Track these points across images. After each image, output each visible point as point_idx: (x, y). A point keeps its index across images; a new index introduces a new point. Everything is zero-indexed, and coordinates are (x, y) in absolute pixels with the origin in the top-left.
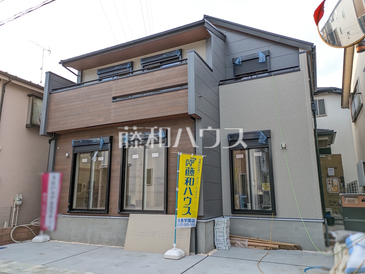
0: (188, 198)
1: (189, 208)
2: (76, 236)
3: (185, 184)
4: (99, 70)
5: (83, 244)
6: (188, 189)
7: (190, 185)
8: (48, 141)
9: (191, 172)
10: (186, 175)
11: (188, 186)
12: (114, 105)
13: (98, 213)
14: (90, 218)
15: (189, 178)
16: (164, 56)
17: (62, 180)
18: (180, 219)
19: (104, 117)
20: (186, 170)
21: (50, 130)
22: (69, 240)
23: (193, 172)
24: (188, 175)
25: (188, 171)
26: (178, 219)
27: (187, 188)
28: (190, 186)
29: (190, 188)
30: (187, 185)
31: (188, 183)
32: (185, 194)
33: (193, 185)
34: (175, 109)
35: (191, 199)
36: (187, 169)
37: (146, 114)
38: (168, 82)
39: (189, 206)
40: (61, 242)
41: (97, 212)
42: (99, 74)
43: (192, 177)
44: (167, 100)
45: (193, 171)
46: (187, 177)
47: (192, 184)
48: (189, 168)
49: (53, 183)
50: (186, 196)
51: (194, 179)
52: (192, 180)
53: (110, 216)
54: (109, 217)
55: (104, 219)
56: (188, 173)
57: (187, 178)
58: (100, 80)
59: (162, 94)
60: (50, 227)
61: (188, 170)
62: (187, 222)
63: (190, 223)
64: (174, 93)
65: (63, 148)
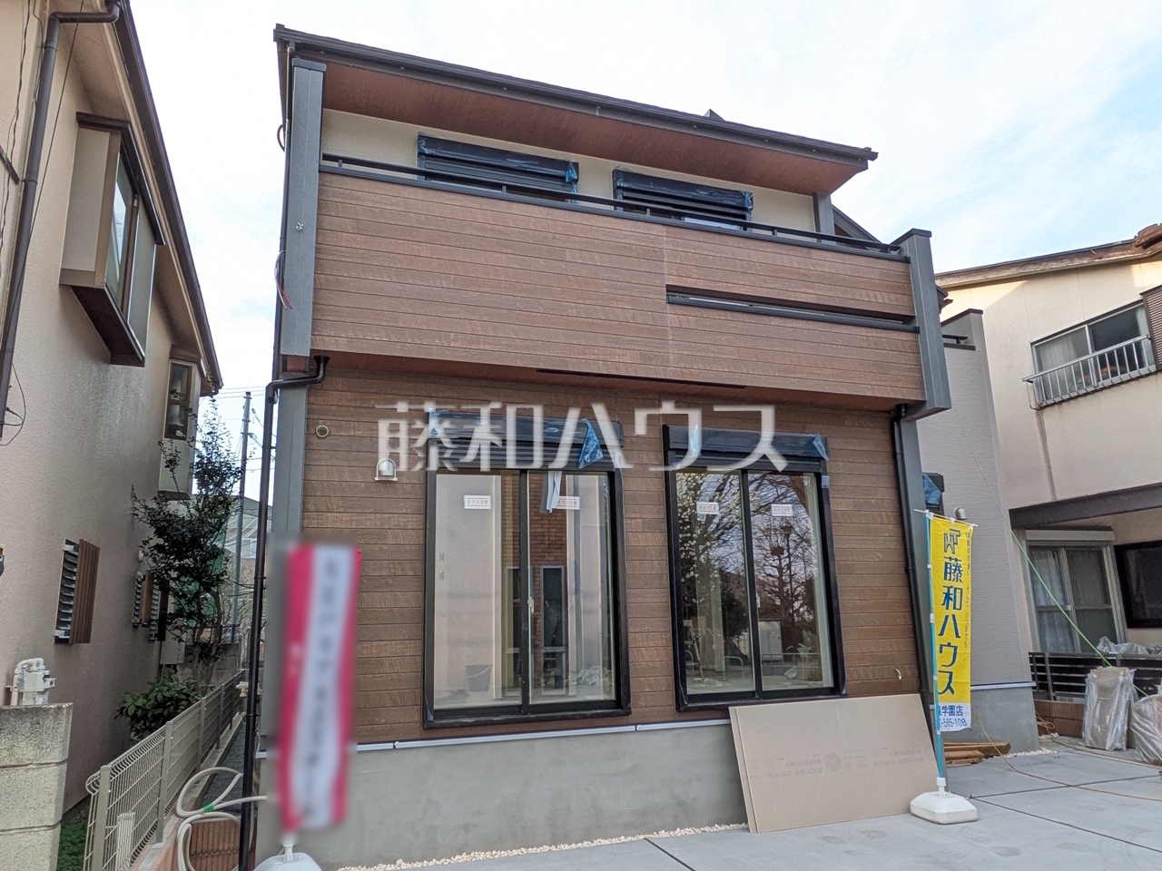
0: (949, 645)
1: (951, 673)
3: (943, 604)
6: (950, 620)
7: (955, 608)
9: (955, 570)
10: (945, 578)
11: (951, 611)
12: (674, 316)
13: (592, 716)
14: (539, 742)
15: (952, 587)
19: (637, 348)
20: (946, 563)
22: (434, 851)
23: (960, 571)
24: (950, 580)
25: (950, 568)
27: (947, 617)
28: (955, 612)
29: (954, 616)
30: (947, 608)
31: (951, 603)
32: (942, 633)
33: (960, 609)
34: (886, 381)
35: (956, 648)
36: (948, 561)
37: (799, 376)
39: (951, 669)
41: (589, 713)
43: (956, 584)
45: (958, 568)
46: (948, 583)
47: (958, 607)
48: (950, 559)
50: (944, 640)
51: (961, 589)
52: (958, 594)
53: (636, 724)
54: (632, 728)
55: (606, 737)
56: (950, 573)
57: (949, 588)
59: (843, 327)
61: (949, 566)
62: (948, 716)
63: (953, 718)
64: (878, 335)
65: (352, 433)
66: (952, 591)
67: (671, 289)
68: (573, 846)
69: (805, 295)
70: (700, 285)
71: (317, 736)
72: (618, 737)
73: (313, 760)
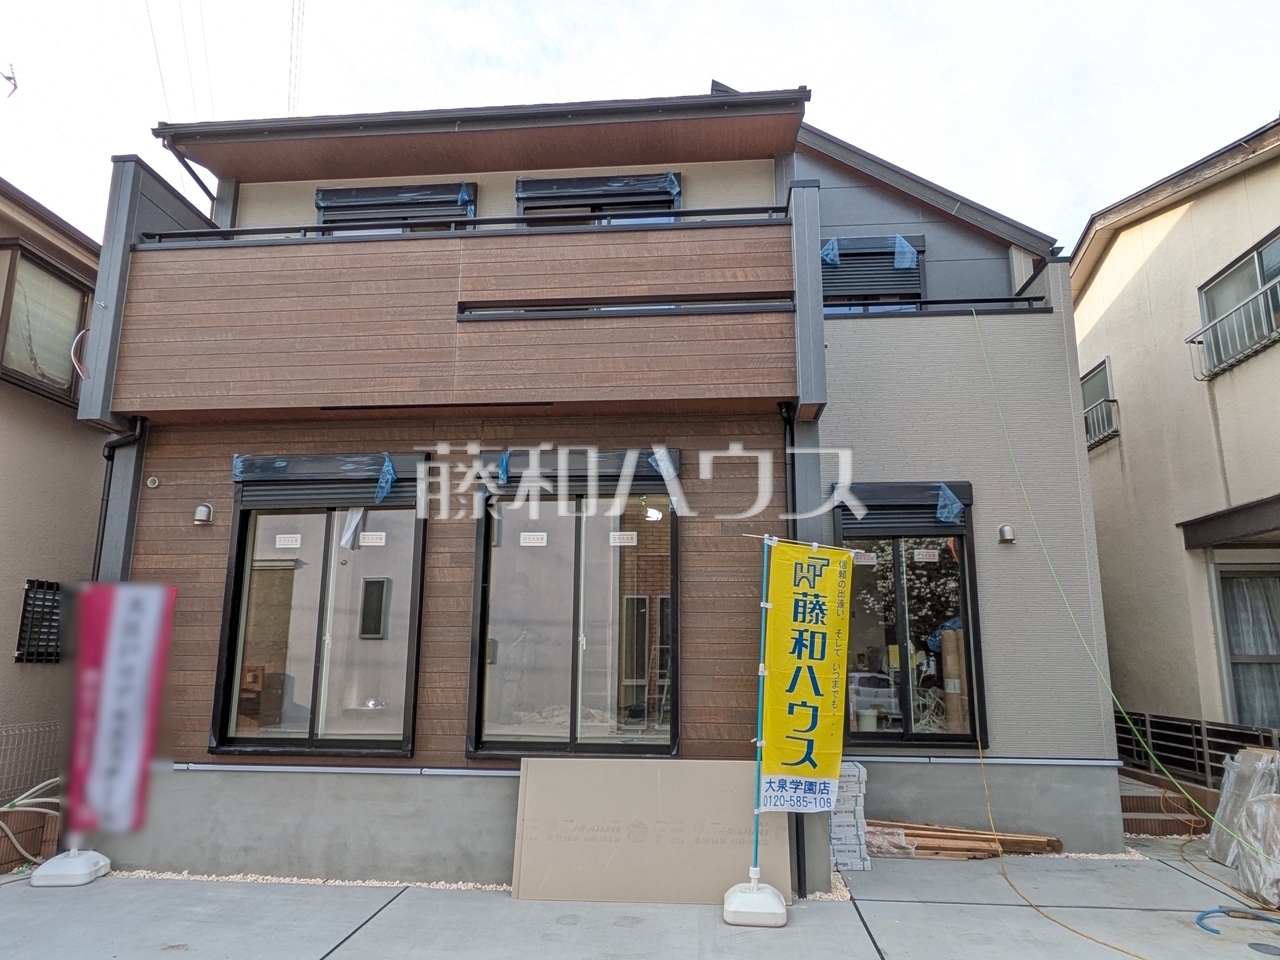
0: (804, 704)
1: (811, 741)
2: (246, 850)
3: (793, 652)
4: (326, 193)
5: (287, 880)
6: (805, 673)
7: (811, 656)
8: (101, 451)
9: (813, 610)
10: (795, 619)
11: (805, 662)
12: (462, 335)
13: (367, 756)
14: (321, 777)
15: (807, 631)
16: (615, 187)
17: (173, 617)
18: (776, 779)
19: (417, 374)
20: (797, 601)
21: (131, 404)
22: (215, 867)
23: (822, 611)
24: (804, 621)
25: (805, 607)
26: (765, 779)
27: (799, 669)
28: (811, 663)
29: (810, 669)
30: (799, 657)
31: (806, 652)
32: (791, 689)
33: (822, 658)
34: (737, 378)
35: (815, 709)
36: (801, 597)
37: (613, 384)
38: (707, 276)
39: (808, 736)
40: (169, 875)
41: (365, 751)
42: (326, 209)
43: (819, 628)
44: (703, 343)
45: (819, 607)
46: (799, 626)
47: (817, 654)
48: (805, 595)
49: (132, 629)
50: (796, 697)
51: (824, 635)
52: (818, 640)
53: (422, 768)
54: (418, 771)
55: (391, 778)
56: (804, 613)
57: (801, 633)
58: (324, 230)
59: (682, 318)
60: (108, 817)
61: (801, 604)
62: (800, 793)
63: (810, 797)
64: (732, 322)
65: (179, 482)
66: (807, 636)
67: (463, 307)
68: (347, 883)
69: (632, 288)
70: (499, 296)
71: (117, 752)
72: (404, 779)
73: (112, 773)
